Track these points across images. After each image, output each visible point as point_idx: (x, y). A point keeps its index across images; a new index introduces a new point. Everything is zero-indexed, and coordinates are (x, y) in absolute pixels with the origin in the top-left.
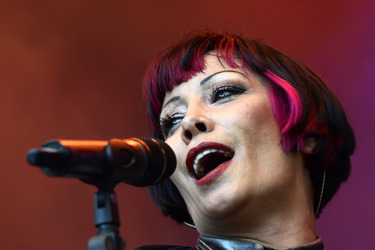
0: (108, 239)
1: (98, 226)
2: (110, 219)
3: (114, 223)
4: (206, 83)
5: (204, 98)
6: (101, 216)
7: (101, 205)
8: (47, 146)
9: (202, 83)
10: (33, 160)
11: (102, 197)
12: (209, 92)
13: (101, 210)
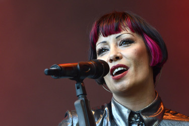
0: (81, 101)
1: (78, 96)
2: (82, 93)
3: (84, 94)
4: (118, 39)
5: (117, 44)
6: (79, 92)
7: (78, 88)
8: (53, 67)
10: (46, 73)
11: (78, 84)
12: (119, 42)
13: (78, 90)
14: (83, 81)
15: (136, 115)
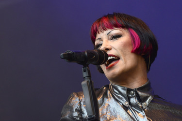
0: (88, 82)
3: (89, 76)
6: (85, 74)
9: (108, 34)
10: (62, 57)
11: (85, 68)
12: (110, 37)
13: (85, 73)
14: (89, 66)
15: (132, 92)
